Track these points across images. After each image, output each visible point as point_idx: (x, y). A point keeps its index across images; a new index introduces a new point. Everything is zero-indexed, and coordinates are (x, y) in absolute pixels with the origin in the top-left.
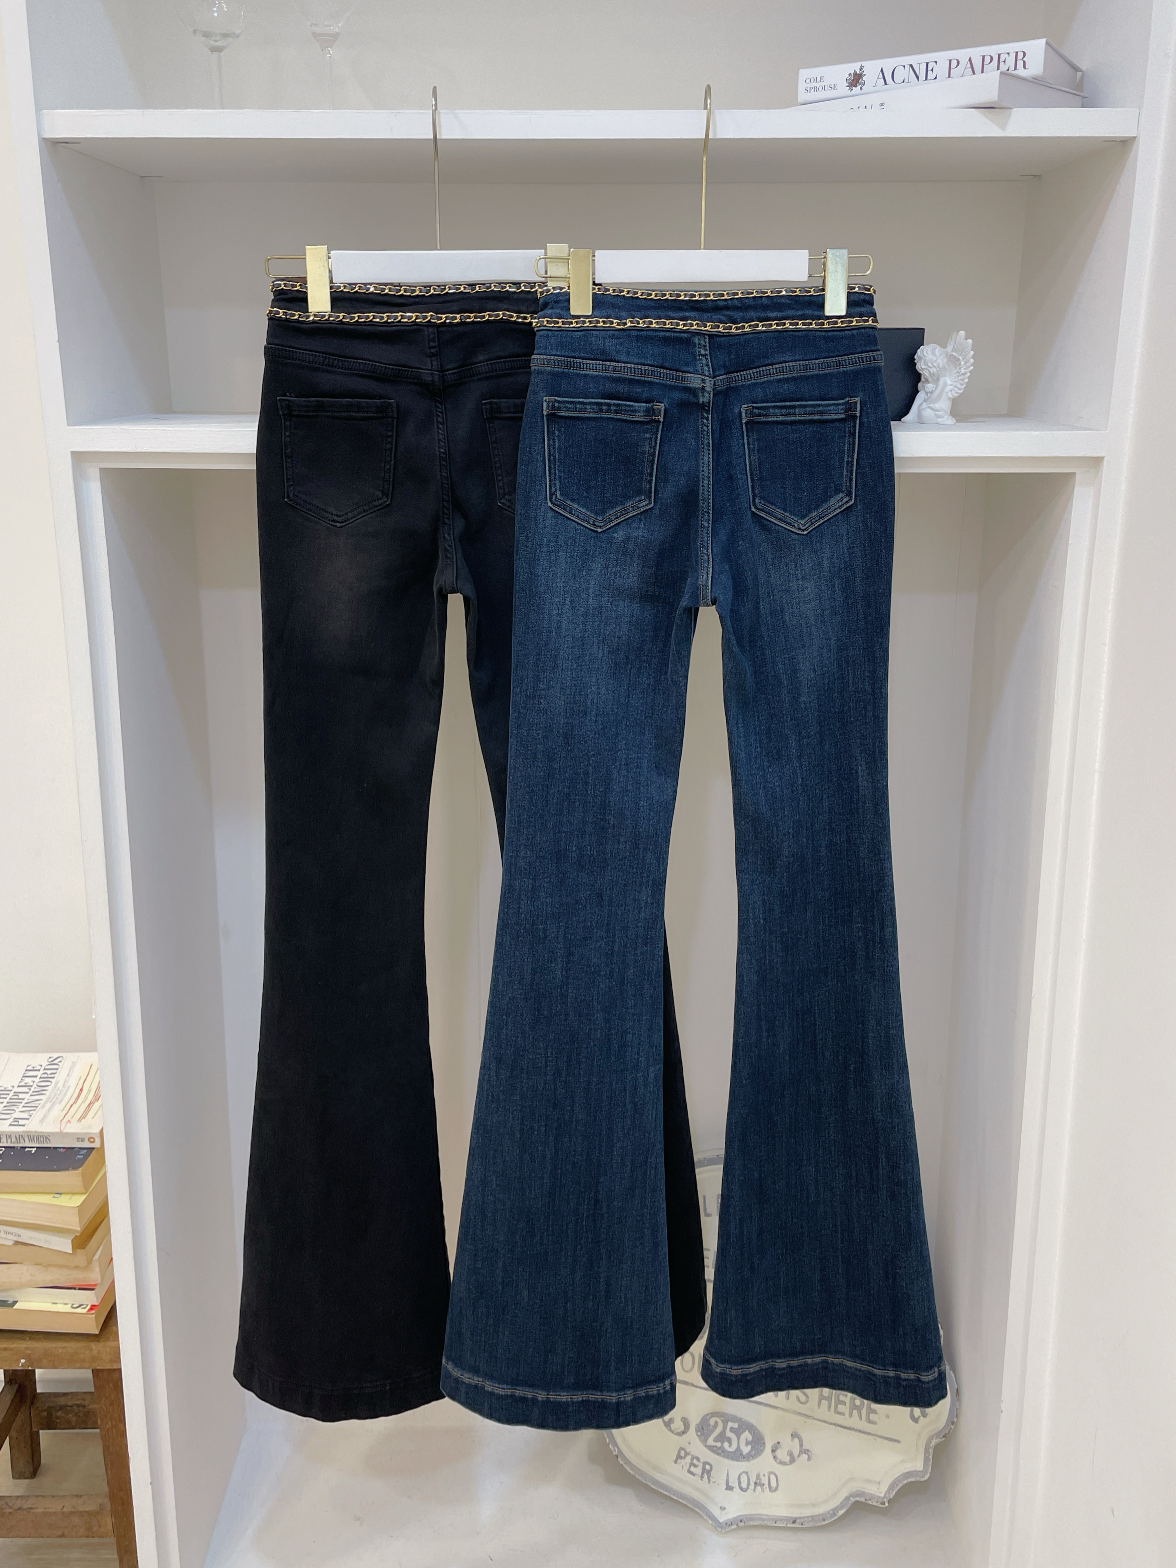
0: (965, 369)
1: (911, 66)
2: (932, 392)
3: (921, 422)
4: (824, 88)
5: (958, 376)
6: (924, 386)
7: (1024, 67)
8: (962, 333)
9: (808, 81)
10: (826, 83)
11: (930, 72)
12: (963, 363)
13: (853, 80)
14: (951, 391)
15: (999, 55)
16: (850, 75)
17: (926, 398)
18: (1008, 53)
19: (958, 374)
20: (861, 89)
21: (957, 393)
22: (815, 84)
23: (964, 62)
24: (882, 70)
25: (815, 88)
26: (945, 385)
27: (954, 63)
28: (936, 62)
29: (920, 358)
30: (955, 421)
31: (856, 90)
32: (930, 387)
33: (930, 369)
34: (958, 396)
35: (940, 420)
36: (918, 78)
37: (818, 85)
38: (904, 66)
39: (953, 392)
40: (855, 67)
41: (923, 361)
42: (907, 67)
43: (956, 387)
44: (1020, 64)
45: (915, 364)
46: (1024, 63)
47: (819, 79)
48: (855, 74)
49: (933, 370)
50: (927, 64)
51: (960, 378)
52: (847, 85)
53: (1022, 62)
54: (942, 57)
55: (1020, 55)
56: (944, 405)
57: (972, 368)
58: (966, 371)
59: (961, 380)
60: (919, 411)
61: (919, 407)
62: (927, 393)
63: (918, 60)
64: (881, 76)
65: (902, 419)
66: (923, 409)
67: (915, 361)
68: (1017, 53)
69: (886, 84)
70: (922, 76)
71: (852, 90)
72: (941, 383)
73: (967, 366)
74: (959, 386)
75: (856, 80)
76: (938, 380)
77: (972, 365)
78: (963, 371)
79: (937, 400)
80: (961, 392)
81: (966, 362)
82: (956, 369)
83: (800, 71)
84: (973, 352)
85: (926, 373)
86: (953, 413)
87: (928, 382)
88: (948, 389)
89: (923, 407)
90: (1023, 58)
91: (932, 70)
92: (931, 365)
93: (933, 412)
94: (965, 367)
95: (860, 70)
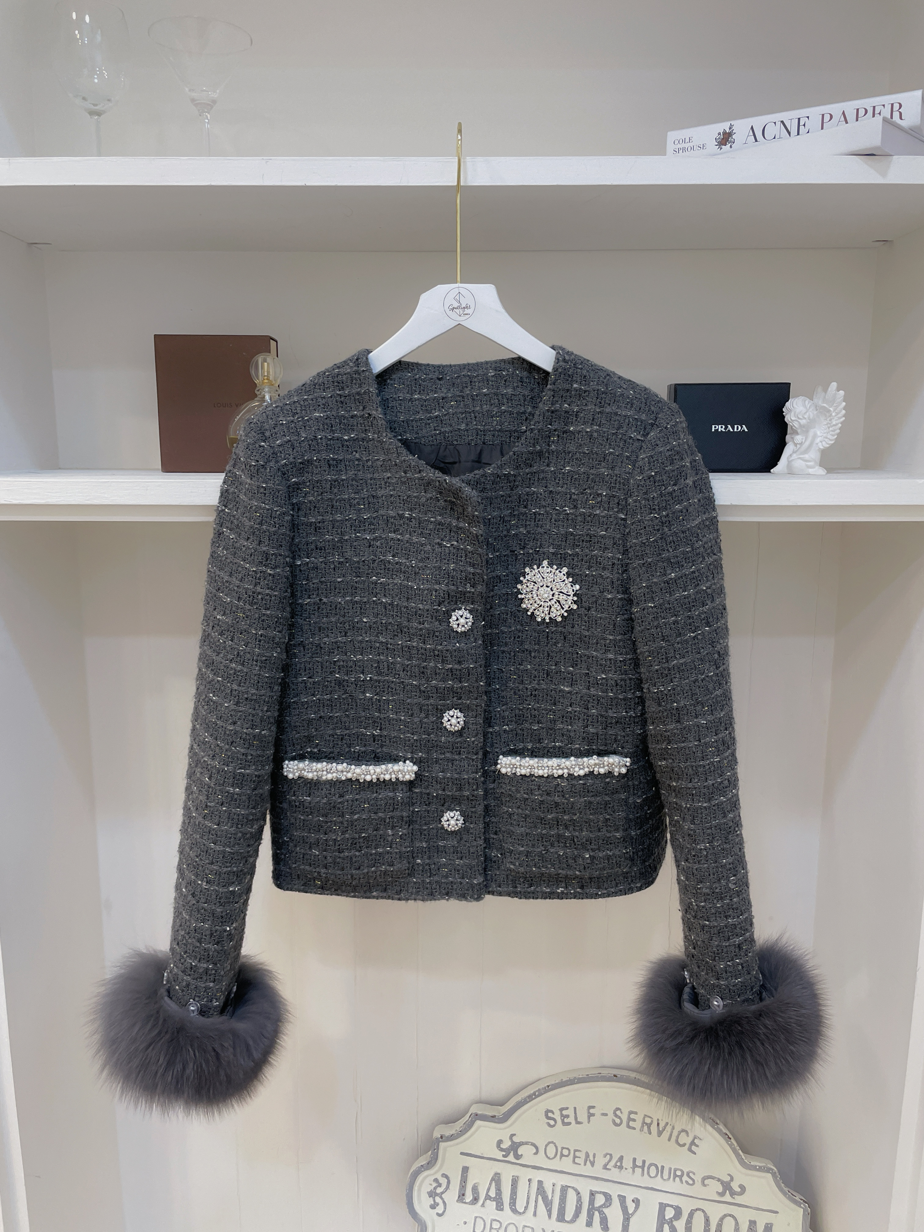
0: (836, 420)
1: (782, 122)
2: (801, 444)
3: (791, 472)
4: (692, 148)
5: (829, 428)
6: (793, 438)
7: (901, 118)
8: (834, 385)
9: (677, 142)
10: (696, 142)
11: (802, 127)
12: (834, 414)
13: (723, 139)
14: (821, 442)
15: (874, 107)
16: (719, 134)
17: (795, 450)
18: (884, 105)
19: (829, 425)
20: (731, 147)
21: (828, 444)
22: (684, 145)
23: (837, 115)
24: (752, 128)
25: (684, 149)
26: (815, 436)
27: (827, 118)
28: (808, 117)
29: (790, 411)
30: (826, 472)
31: (726, 148)
32: (798, 438)
33: (799, 420)
34: (829, 447)
35: (811, 471)
36: (789, 133)
37: (686, 145)
38: (775, 123)
39: (824, 443)
40: (724, 126)
41: (792, 414)
42: (778, 123)
43: (827, 438)
44: (896, 115)
45: (784, 417)
46: (901, 114)
47: (687, 140)
48: (725, 133)
49: (803, 422)
50: (799, 119)
51: (831, 429)
52: (717, 144)
53: (898, 113)
54: (815, 112)
55: (896, 107)
56: (813, 455)
57: (844, 418)
58: (837, 422)
59: (832, 431)
60: (789, 462)
61: (788, 458)
62: (796, 445)
63: (790, 117)
64: (751, 133)
65: (772, 470)
66: (793, 460)
67: (784, 414)
68: (892, 105)
69: (756, 141)
70: (794, 131)
71: (721, 148)
72: (811, 434)
73: (838, 416)
74: (829, 436)
75: (725, 139)
76: (807, 431)
77: (843, 416)
78: (834, 423)
79: (806, 451)
80: (832, 442)
81: (837, 414)
82: (826, 420)
83: (669, 133)
84: (844, 404)
85: (796, 425)
86: (823, 463)
87: (797, 434)
88: (818, 440)
89: (792, 458)
90: (900, 108)
91: (804, 125)
92: (800, 417)
93: (803, 463)
94: (836, 418)
95: (730, 129)
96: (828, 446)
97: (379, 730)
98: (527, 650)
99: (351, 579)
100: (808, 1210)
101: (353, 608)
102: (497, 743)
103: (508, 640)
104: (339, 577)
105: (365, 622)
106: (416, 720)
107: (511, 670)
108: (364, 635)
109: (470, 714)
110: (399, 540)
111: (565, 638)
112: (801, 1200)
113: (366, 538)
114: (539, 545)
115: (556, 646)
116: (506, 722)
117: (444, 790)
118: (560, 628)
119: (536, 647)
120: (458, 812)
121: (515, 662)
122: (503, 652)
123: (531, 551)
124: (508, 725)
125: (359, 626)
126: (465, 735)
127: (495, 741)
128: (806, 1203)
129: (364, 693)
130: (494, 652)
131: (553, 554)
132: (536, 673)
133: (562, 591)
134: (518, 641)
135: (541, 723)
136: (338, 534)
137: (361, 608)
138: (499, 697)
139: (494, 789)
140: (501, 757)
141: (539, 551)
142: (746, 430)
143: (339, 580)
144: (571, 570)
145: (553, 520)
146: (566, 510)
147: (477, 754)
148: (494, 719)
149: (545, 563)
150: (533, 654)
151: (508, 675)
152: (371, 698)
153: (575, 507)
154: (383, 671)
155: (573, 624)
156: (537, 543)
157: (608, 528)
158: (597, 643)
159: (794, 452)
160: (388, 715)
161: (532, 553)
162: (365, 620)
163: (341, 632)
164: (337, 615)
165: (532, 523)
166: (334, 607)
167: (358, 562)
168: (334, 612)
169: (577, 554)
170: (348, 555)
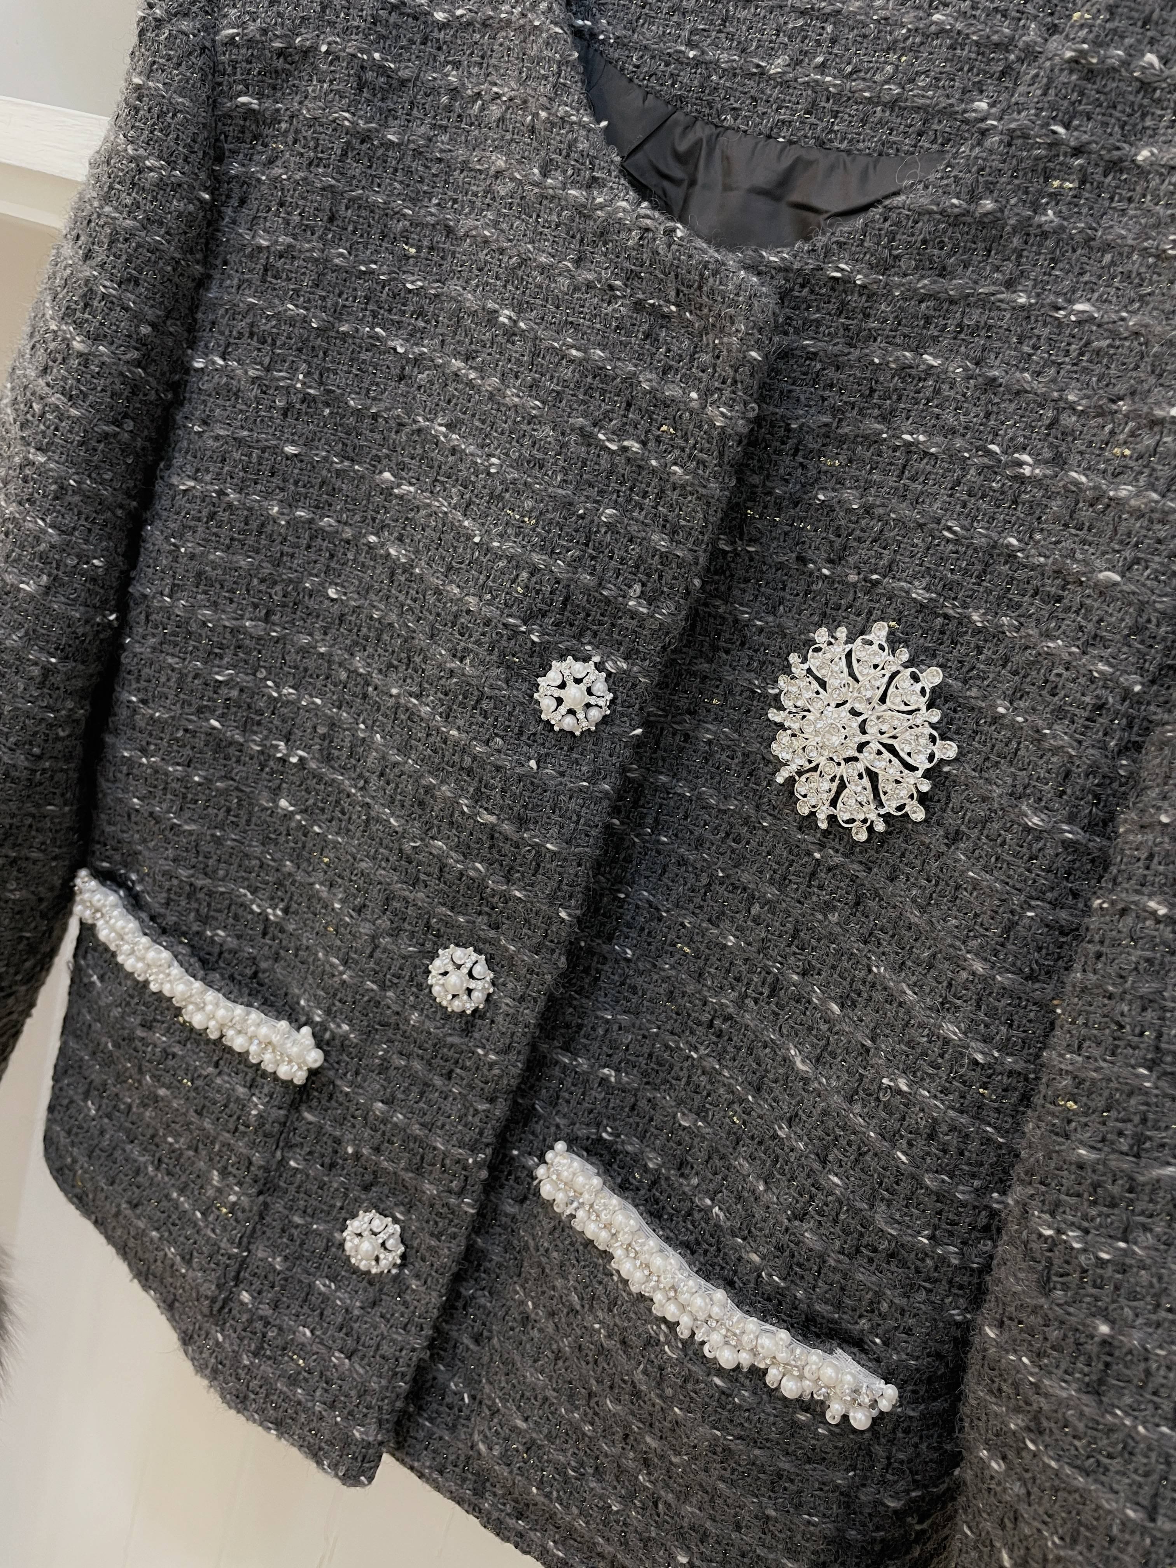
97: (282, 910)
98: (745, 889)
99: (326, 459)
101: (309, 547)
102: (568, 1102)
103: (708, 835)
104: (293, 443)
105: (333, 600)
106: (365, 929)
107: (682, 925)
108: (318, 636)
109: (510, 986)
110: (470, 384)
111: (857, 904)
113: (395, 349)
114: (884, 562)
115: (825, 916)
116: (616, 1059)
117: (377, 1150)
118: (855, 866)
119: (771, 892)
120: (397, 1227)
121: (701, 907)
122: (682, 862)
123: (853, 578)
124: (618, 1070)
125: (312, 603)
126: (476, 1035)
127: (566, 1095)
129: (276, 793)
130: (658, 852)
131: (921, 607)
132: (744, 968)
133: (895, 743)
134: (733, 851)
135: (704, 1119)
136: (324, 309)
137: (332, 556)
138: (623, 984)
139: (514, 1218)
140: (560, 1146)
141: (877, 583)
143: (290, 449)
144: (956, 685)
145: (962, 488)
146: (1020, 464)
147: (492, 1100)
148: (586, 1037)
149: (879, 632)
150: (755, 909)
151: (672, 936)
152: (288, 816)
153: (1059, 461)
154: (336, 753)
155: (894, 869)
156: (880, 556)
157: (1137, 561)
158: (931, 966)
160: (312, 880)
161: (855, 585)
162: (332, 593)
163: (255, 606)
164: (257, 551)
165: (891, 481)
166: (254, 525)
167: (358, 414)
168: (251, 541)
169: (998, 635)
170: (334, 382)
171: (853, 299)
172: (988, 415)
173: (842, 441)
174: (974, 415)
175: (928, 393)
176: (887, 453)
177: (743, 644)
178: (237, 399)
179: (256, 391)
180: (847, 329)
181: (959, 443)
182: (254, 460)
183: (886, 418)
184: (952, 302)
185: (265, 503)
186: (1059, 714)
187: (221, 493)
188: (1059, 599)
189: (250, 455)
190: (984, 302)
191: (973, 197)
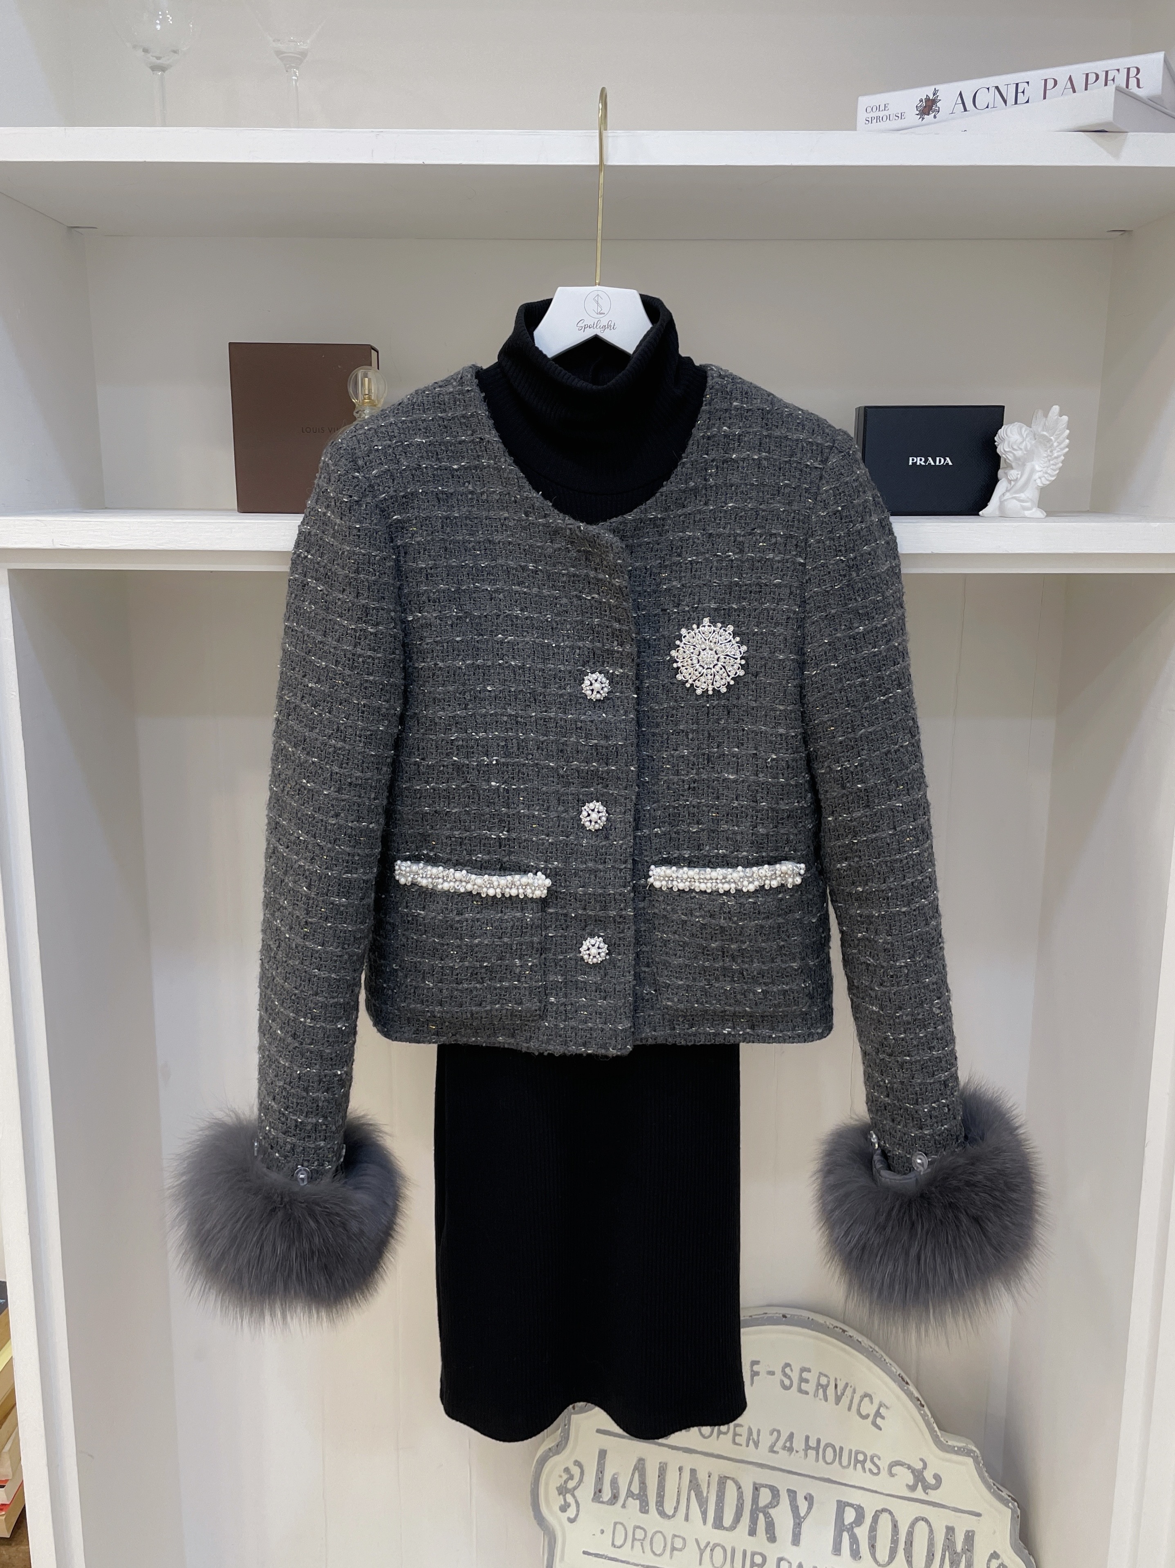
0: (1058, 451)
1: (997, 88)
2: (1016, 480)
3: (1003, 515)
4: (889, 117)
5: (1049, 461)
6: (1006, 474)
7: (1138, 86)
8: (1056, 408)
9: (869, 110)
10: (892, 111)
11: (1020, 95)
12: (1055, 444)
13: (925, 107)
14: (1040, 478)
15: (1107, 72)
16: (921, 101)
17: (1009, 488)
18: (1118, 70)
19: (1049, 458)
20: (935, 117)
21: (1048, 480)
22: (878, 114)
23: (1063, 81)
24: (961, 94)
25: (878, 118)
26: (1033, 471)
27: (1050, 83)
28: (1028, 83)
29: (1003, 440)
30: (1045, 514)
31: (929, 118)
32: (1013, 474)
33: (1015, 452)
34: (1049, 485)
35: (1027, 513)
36: (1005, 102)
37: (881, 114)
38: (988, 89)
39: (1043, 479)
40: (927, 92)
41: (1006, 443)
42: (992, 90)
43: (1046, 473)
44: (1133, 82)
45: (996, 448)
46: (1138, 80)
47: (882, 108)
48: (928, 99)
49: (1019, 453)
50: (1017, 84)
51: (1051, 462)
52: (918, 112)
53: (1136, 80)
54: (1036, 77)
55: (1133, 72)
56: (1031, 494)
57: (1067, 450)
58: (1059, 453)
59: (1053, 465)
60: (1002, 502)
61: (1000, 498)
62: (1010, 481)
63: (1006, 81)
64: (960, 101)
65: (980, 513)
66: (1006, 500)
67: (997, 444)
68: (1129, 69)
69: (965, 110)
70: (1011, 99)
71: (923, 118)
72: (1028, 467)
73: (1060, 446)
74: (1049, 471)
75: (928, 107)
76: (1024, 465)
77: (1067, 447)
78: (1056, 455)
79: (1022, 489)
80: (1053, 479)
81: (1060, 444)
82: (1046, 451)
83: (860, 98)
84: (1068, 431)
85: (1010, 457)
86: (1041, 505)
87: (1012, 468)
88: (1036, 476)
89: (1006, 497)
90: (1137, 75)
91: (1023, 92)
92: (1015, 447)
93: (1018, 504)
94: (1058, 449)
95: (934, 95)
96: (1048, 483)
97: (507, 832)
98: (683, 731)
99: (472, 638)
100: (1017, 1512)
101: (474, 674)
102: (648, 850)
103: (659, 720)
104: (458, 636)
105: (490, 691)
106: (553, 815)
107: (663, 758)
108: (488, 707)
109: (614, 809)
110: (525, 593)
111: (729, 713)
112: (1009, 1496)
113: (487, 590)
114: (697, 599)
115: (719, 723)
116: (658, 823)
117: (584, 909)
119: (695, 727)
120: (602, 939)
121: (668, 747)
122: (654, 734)
123: (687, 609)
124: (660, 827)
125: (482, 696)
127: (646, 848)
128: (1015, 1501)
129: (488, 781)
130: (644, 735)
131: (715, 610)
132: (695, 759)
133: (729, 653)
134: (672, 721)
135: (701, 824)
136: (454, 583)
137: (484, 674)
138: (649, 792)
139: (644, 908)
140: (653, 867)
141: (697, 607)
142: (950, 464)
143: (458, 639)
144: (737, 629)
145: (714, 569)
146: (730, 556)
147: (625, 862)
149: (706, 621)
150: (690, 736)
151: (661, 764)
152: (498, 788)
153: (742, 551)
154: (512, 751)
155: (738, 695)
156: (694, 599)
157: (784, 575)
158: (766, 716)
159: (1007, 491)
160: (518, 810)
161: (688, 611)
162: (489, 688)
163: (460, 705)
164: (455, 682)
165: (688, 574)
166: (452, 673)
167: (480, 617)
168: (452, 679)
169: (744, 609)
170: (467, 608)
171: (658, 522)
172: (713, 544)
173: (666, 566)
174: (708, 546)
175: (691, 543)
176: (684, 566)
177: (649, 647)
178: (431, 626)
179: (438, 621)
180: (658, 531)
181: (707, 556)
182: (445, 647)
183: (679, 555)
184: (689, 514)
185: (454, 663)
186: (777, 624)
187: (436, 664)
188: (761, 592)
189: (443, 646)
190: (699, 512)
191: (686, 483)
